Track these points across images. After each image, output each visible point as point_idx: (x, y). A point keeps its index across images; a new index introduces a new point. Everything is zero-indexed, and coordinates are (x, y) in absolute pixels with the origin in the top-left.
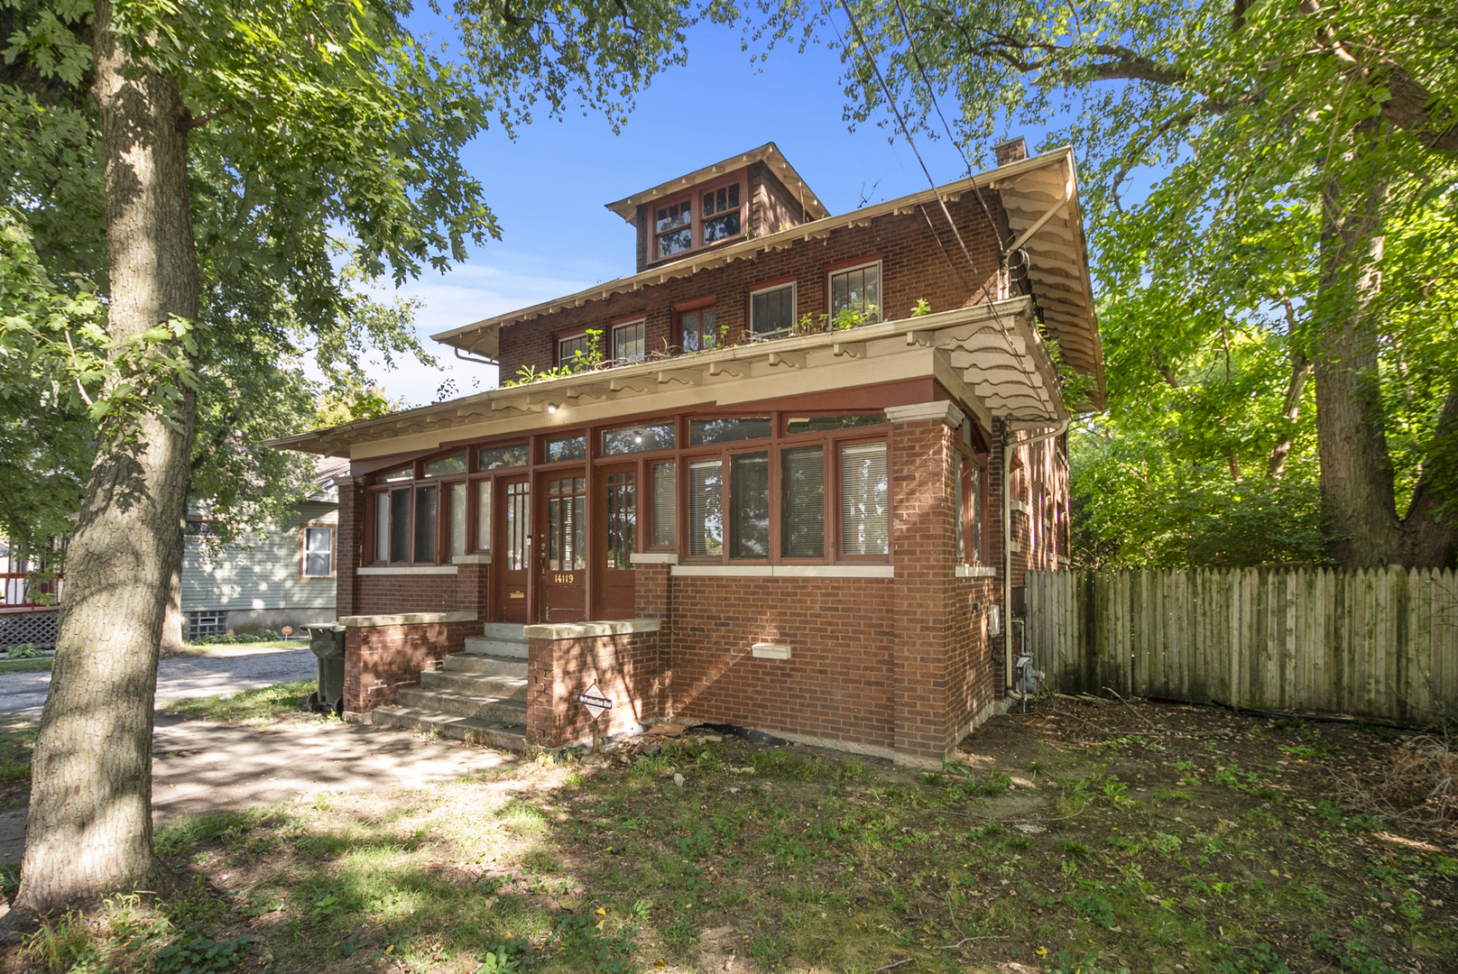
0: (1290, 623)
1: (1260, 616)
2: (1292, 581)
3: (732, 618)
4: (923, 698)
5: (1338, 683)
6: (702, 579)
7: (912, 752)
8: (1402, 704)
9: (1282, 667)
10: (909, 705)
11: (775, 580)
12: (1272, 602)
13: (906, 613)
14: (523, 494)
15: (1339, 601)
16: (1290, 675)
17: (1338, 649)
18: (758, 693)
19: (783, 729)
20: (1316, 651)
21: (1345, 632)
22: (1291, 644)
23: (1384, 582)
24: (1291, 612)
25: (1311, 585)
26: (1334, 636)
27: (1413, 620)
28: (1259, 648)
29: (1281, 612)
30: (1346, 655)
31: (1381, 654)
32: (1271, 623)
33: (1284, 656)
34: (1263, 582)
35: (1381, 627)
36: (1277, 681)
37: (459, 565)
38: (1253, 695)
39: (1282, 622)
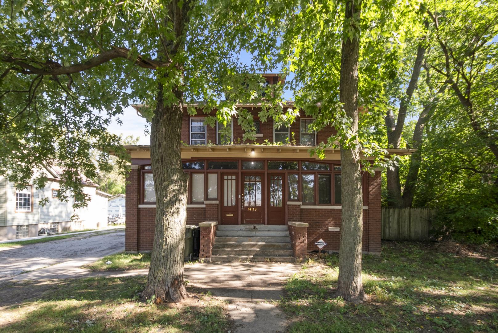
0: (391, 220)
1: (385, 218)
2: (391, 210)
3: (320, 220)
4: (376, 238)
5: (399, 233)
6: (311, 209)
7: (373, 251)
8: (410, 236)
9: (389, 230)
10: (373, 240)
11: (334, 210)
12: (387, 215)
13: (372, 218)
14: (232, 179)
15: (399, 215)
16: (391, 231)
17: (399, 225)
18: (329, 241)
19: (336, 250)
20: (395, 226)
21: (400, 222)
22: (391, 225)
23: (407, 210)
24: (391, 218)
25: (394, 211)
26: (398, 222)
27: (412, 218)
28: (385, 226)
29: (389, 217)
30: (400, 227)
31: (406, 226)
32: (387, 220)
33: (390, 227)
34: (386, 211)
35: (406, 220)
36: (388, 233)
37: (206, 204)
38: (383, 237)
39: (389, 220)
